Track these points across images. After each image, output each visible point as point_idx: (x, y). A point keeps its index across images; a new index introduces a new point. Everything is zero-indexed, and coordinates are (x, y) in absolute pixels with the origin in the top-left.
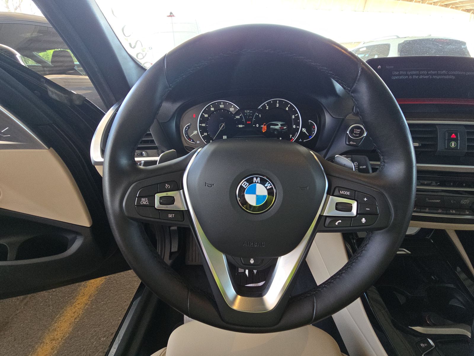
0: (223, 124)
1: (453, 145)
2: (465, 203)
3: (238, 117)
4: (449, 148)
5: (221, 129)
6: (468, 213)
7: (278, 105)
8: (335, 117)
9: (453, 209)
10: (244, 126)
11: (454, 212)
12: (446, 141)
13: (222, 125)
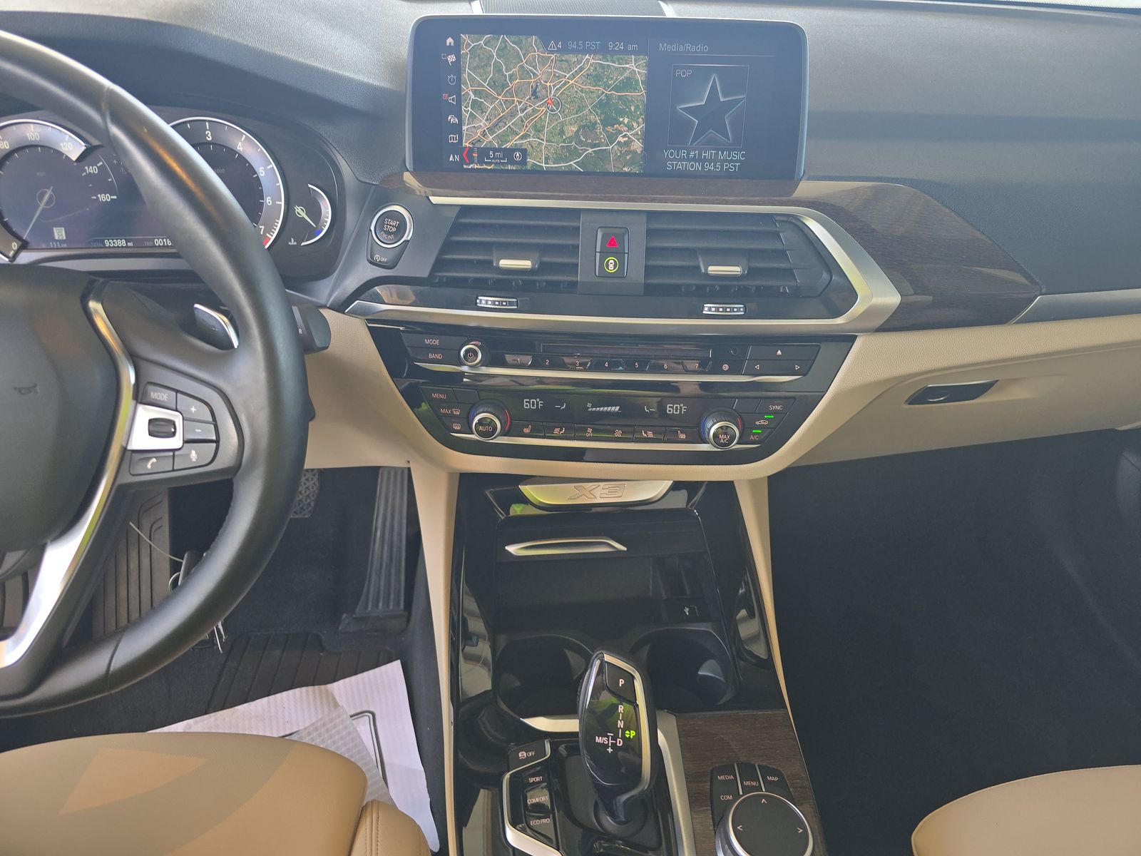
0: (49, 193)
1: (611, 267)
2: (676, 411)
3: (92, 170)
4: (604, 275)
5: (42, 205)
6: (683, 436)
7: (209, 135)
8: (363, 180)
9: (647, 427)
10: (115, 197)
11: (650, 435)
12: (598, 255)
13: (44, 193)
